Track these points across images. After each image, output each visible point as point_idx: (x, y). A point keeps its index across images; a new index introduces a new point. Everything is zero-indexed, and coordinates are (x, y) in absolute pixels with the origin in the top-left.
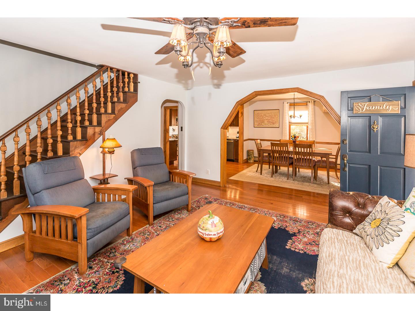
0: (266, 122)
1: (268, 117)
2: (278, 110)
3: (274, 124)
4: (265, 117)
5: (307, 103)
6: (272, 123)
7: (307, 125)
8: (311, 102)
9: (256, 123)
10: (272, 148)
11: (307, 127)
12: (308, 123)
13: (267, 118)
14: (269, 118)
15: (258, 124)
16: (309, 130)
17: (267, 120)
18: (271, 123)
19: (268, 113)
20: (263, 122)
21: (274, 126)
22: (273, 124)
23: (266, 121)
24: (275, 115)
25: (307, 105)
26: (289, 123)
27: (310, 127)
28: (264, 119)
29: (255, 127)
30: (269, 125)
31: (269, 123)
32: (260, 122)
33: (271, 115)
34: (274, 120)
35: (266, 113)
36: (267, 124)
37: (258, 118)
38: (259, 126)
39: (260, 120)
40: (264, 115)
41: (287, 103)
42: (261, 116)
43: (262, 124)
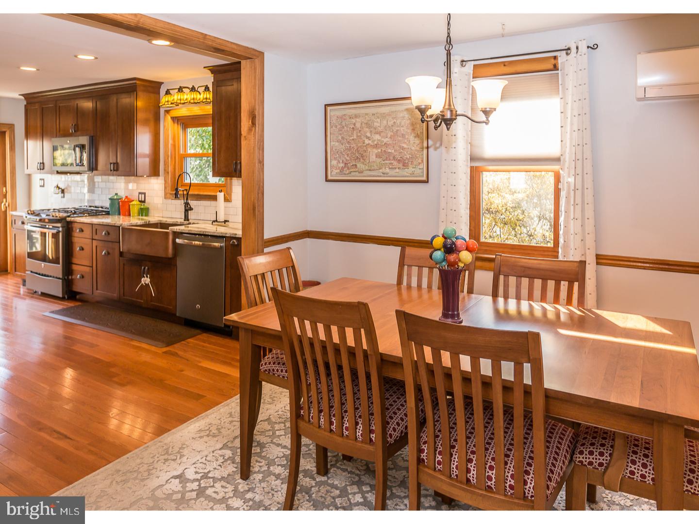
0: (373, 158)
1: (379, 133)
3: (405, 165)
4: (368, 135)
5: (555, 58)
6: (399, 161)
7: (556, 167)
8: (574, 50)
9: (334, 162)
11: (558, 179)
12: (559, 159)
13: (377, 137)
14: (385, 140)
15: (341, 165)
16: (563, 194)
17: (376, 146)
18: (395, 163)
19: (383, 116)
20: (361, 155)
21: (407, 174)
22: (401, 165)
23: (376, 151)
24: (411, 124)
25: (555, 68)
26: (473, 159)
27: (568, 179)
28: (367, 142)
29: (330, 178)
30: (387, 170)
31: (386, 159)
32: (348, 158)
33: (394, 122)
34: (405, 146)
35: (373, 114)
36: (376, 167)
37: (340, 138)
38: (345, 174)
39: (350, 149)
40: (363, 125)
41: (463, 61)
42: (353, 128)
43: (358, 165)
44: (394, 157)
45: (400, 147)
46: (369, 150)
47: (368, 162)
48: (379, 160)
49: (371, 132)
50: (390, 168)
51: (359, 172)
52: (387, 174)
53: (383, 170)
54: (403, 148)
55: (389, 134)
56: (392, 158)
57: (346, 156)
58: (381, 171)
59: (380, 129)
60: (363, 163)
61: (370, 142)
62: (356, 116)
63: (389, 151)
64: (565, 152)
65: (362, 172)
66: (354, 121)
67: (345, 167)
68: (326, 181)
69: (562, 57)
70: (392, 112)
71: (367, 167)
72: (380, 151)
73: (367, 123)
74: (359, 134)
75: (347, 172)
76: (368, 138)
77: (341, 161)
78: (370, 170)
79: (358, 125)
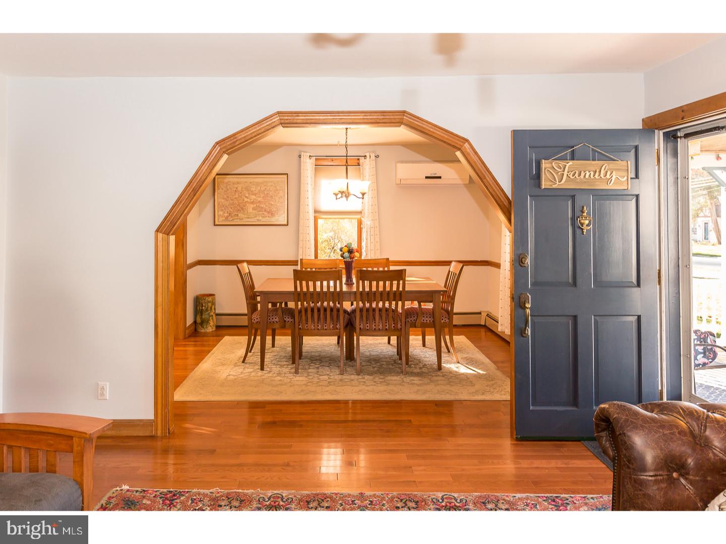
0: (250, 210)
1: (255, 195)
2: (286, 174)
3: (273, 215)
4: (247, 195)
5: (358, 159)
6: (269, 212)
7: (359, 216)
8: (368, 157)
9: (221, 213)
10: (296, 287)
11: (360, 223)
12: (361, 212)
13: (253, 197)
14: (259, 199)
15: (226, 215)
16: (364, 231)
17: (253, 203)
18: (266, 213)
19: (258, 184)
20: (241, 208)
21: (274, 220)
22: (270, 215)
23: (252, 206)
24: (277, 190)
25: (359, 165)
26: (316, 211)
27: (367, 222)
28: (246, 200)
29: (217, 223)
30: (261, 218)
31: (260, 211)
32: (232, 210)
33: (265, 189)
34: (273, 203)
35: (250, 183)
36: (252, 216)
37: (225, 196)
38: (229, 221)
39: (233, 204)
40: (243, 189)
41: (310, 156)
42: (236, 191)
43: (239, 215)
44: (265, 210)
45: (269, 204)
46: (247, 205)
47: (246, 212)
48: (254, 212)
49: (249, 194)
50: (262, 217)
51: (240, 220)
52: (260, 220)
53: (258, 218)
54: (272, 205)
55: (262, 196)
56: (263, 210)
57: (230, 209)
58: (256, 218)
59: (256, 192)
60: (243, 214)
61: (248, 200)
62: (238, 183)
63: (262, 206)
64: (365, 209)
65: (242, 219)
66: (236, 186)
67: (229, 215)
68: (214, 225)
69: (362, 160)
70: (264, 182)
71: (246, 216)
72: (255, 206)
73: (246, 188)
74: (240, 195)
75: (231, 219)
76: (246, 197)
77: (226, 212)
78: (248, 218)
79: (239, 189)
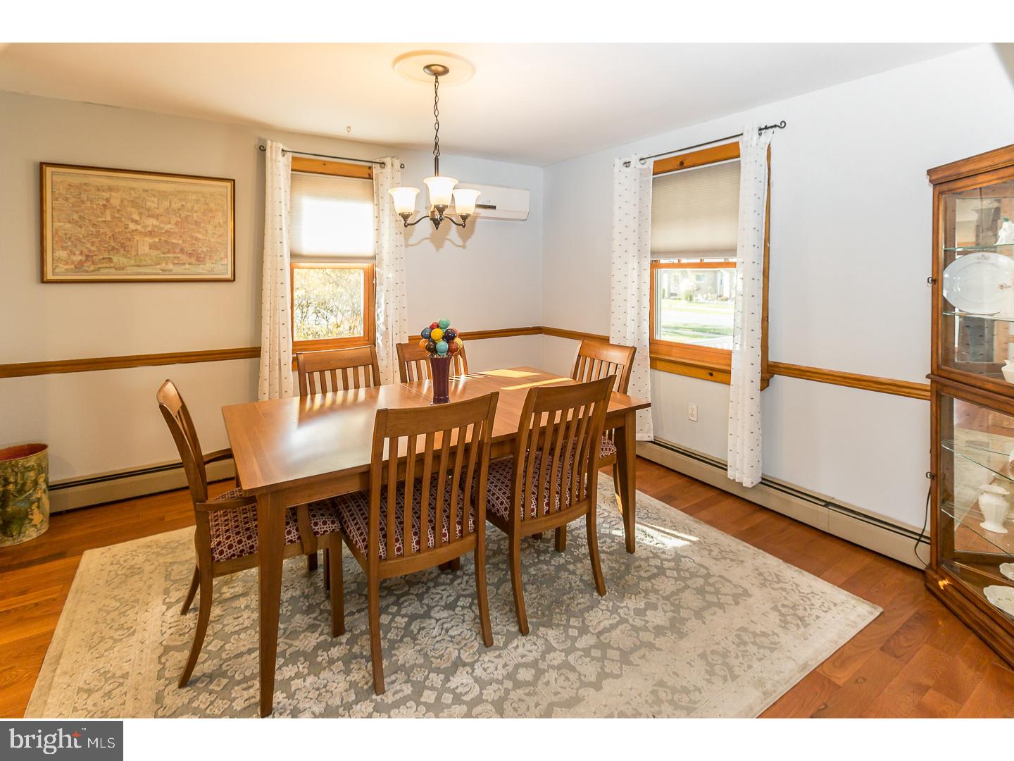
0: (144, 249)
1: (157, 217)
2: (232, 180)
3: (200, 260)
4: (136, 217)
5: (370, 168)
6: (190, 255)
7: (370, 265)
8: (388, 165)
9: (61, 254)
12: (374, 258)
13: (152, 221)
14: (167, 227)
15: (78, 258)
17: (150, 234)
18: (184, 257)
19: (163, 195)
20: (122, 244)
21: (202, 271)
22: (193, 260)
23: (149, 240)
24: (211, 211)
25: (370, 177)
26: (294, 256)
27: (386, 275)
28: (132, 226)
29: (50, 277)
30: (171, 266)
31: (169, 252)
32: (93, 248)
33: (182, 205)
34: (200, 236)
35: (146, 191)
36: (149, 262)
37: (76, 217)
38: (87, 272)
39: (98, 234)
40: (126, 202)
42: (104, 205)
43: (115, 259)
44: (182, 251)
45: (192, 237)
46: (137, 238)
47: (134, 254)
48: (154, 253)
49: (140, 214)
50: (174, 264)
51: (116, 269)
52: (171, 270)
53: (163, 266)
54: (197, 239)
55: (174, 219)
56: (178, 251)
57: (89, 245)
58: (158, 267)
59: (158, 212)
60: (126, 257)
61: (139, 227)
62: (110, 189)
63: (174, 241)
64: (381, 252)
65: (123, 269)
66: (106, 195)
67: (87, 260)
68: (43, 282)
69: (376, 170)
70: (178, 192)
71: (133, 262)
72: (157, 240)
73: (132, 201)
74: (117, 215)
75: (92, 268)
76: (133, 221)
77: (77, 252)
78: (138, 266)
79: (115, 202)
